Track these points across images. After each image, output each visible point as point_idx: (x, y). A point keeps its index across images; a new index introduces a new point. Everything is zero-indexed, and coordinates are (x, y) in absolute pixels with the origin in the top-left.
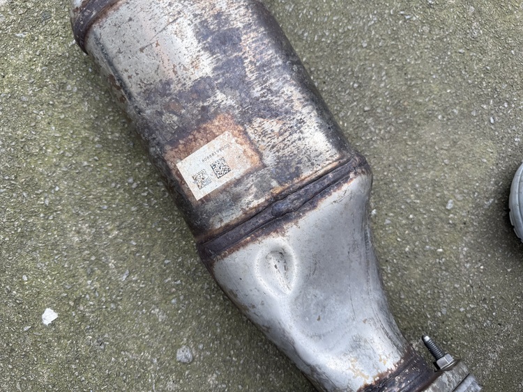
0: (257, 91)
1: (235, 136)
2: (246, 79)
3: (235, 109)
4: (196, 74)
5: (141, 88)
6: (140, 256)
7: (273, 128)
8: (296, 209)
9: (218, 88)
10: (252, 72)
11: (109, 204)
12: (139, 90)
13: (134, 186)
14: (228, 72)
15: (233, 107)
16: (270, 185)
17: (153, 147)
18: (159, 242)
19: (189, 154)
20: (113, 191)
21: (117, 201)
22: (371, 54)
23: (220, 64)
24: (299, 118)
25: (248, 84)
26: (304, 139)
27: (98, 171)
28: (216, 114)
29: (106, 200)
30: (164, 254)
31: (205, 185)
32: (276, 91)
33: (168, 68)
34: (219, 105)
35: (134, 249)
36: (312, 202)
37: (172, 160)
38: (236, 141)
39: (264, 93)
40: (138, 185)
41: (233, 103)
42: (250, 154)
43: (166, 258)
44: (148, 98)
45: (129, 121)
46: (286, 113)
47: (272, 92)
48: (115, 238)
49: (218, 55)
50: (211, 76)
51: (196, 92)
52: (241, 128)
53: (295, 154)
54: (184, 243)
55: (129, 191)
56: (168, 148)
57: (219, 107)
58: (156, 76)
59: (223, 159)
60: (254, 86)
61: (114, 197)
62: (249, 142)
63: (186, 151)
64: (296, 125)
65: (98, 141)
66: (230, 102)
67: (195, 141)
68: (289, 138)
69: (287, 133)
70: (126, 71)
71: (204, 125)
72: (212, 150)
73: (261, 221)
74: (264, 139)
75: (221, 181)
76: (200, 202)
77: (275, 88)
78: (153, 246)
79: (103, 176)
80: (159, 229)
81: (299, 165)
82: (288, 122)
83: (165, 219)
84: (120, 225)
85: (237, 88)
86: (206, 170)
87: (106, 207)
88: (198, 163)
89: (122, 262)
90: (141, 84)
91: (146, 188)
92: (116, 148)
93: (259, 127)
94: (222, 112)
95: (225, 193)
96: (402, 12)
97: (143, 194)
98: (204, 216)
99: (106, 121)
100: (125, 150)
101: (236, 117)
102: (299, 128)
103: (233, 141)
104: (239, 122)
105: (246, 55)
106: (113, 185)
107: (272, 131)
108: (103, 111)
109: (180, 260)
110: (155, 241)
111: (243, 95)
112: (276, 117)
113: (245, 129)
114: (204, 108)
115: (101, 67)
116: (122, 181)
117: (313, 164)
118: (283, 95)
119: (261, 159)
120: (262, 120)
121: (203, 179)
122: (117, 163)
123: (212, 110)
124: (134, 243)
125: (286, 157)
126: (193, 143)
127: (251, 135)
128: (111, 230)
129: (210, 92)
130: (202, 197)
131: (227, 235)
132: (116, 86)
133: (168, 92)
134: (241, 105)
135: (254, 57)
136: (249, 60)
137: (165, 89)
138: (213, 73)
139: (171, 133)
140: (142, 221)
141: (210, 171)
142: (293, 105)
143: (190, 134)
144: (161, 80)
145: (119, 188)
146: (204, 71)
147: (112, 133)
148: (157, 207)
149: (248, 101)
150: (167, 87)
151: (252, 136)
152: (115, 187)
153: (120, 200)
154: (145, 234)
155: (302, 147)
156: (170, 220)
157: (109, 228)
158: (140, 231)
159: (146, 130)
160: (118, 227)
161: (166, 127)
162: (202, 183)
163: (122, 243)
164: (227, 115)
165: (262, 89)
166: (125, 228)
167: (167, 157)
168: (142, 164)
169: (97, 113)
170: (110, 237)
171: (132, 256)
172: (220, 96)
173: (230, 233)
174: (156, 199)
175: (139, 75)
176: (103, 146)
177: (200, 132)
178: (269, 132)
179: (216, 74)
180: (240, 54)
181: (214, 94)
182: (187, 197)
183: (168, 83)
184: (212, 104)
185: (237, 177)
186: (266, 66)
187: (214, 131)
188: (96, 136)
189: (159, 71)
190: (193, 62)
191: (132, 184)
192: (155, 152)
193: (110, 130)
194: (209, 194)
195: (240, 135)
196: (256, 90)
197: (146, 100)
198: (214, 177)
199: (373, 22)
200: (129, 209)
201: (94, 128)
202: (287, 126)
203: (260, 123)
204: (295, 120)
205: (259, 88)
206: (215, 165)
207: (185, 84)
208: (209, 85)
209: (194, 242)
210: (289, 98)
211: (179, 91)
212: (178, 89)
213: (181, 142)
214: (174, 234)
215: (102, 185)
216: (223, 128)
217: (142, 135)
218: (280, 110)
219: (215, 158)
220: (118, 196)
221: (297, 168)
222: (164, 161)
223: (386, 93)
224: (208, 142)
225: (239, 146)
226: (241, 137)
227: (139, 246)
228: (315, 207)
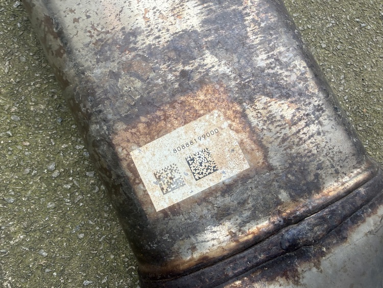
0: (262, 60)
1: (229, 118)
2: (248, 41)
3: (230, 79)
4: (177, 25)
5: (91, 36)
6: (51, 273)
7: (284, 113)
8: (318, 241)
9: (207, 48)
10: (255, 34)
11: (17, 196)
12: (88, 40)
13: (56, 174)
14: (222, 28)
15: (228, 76)
16: (277, 198)
17: (97, 123)
18: (79, 253)
19: (152, 139)
20: (26, 179)
21: (30, 192)
22: (329, 55)
23: (212, 16)
24: (316, 103)
25: (249, 48)
26: (324, 133)
27: (9, 150)
28: (202, 83)
29: (13, 190)
30: (84, 271)
31: (173, 189)
32: (286, 62)
33: (136, 12)
34: (208, 71)
35: (43, 262)
36: (340, 231)
37: (124, 145)
38: (230, 126)
39: (271, 63)
40: (60, 173)
41: (228, 71)
42: (248, 148)
43: (86, 278)
44: (100, 52)
45: (66, 83)
46: (300, 94)
47: (281, 64)
48: (19, 244)
49: (211, 4)
50: (199, 30)
51: (175, 49)
52: (239, 108)
53: (313, 155)
54: (112, 257)
55: (48, 180)
56: (120, 126)
57: (207, 74)
58: (116, 23)
59: (206, 150)
60: (258, 52)
61: (25, 188)
62: (248, 129)
63: (149, 134)
64: (314, 113)
65: (15, 112)
66: (224, 69)
67: (165, 120)
68: (305, 130)
69: (303, 123)
70: (72, 11)
71: (182, 98)
72: (191, 136)
73: (262, 257)
74: (270, 127)
75: (200, 186)
76: (161, 215)
77: (285, 60)
78: (70, 259)
79: (14, 158)
80: (81, 236)
81: (319, 172)
82: (303, 107)
83: (91, 222)
84: (28, 226)
85: (235, 51)
86: (179, 165)
87: (12, 200)
88: (166, 153)
89: (23, 280)
90: (93, 31)
91: (71, 179)
92: (38, 123)
93: (264, 108)
94: (211, 82)
95: (204, 204)
96: (357, 20)
97: (65, 186)
98: (166, 237)
99: (30, 89)
100: (50, 126)
101: (231, 90)
102: (317, 118)
103: (225, 125)
104: (236, 99)
105: (248, 11)
106: (28, 170)
107: (282, 117)
108: (29, 75)
109: (104, 281)
110: (73, 252)
111: (243, 62)
112: (288, 98)
113: (244, 110)
114: (184, 74)
115: (34, 5)
116: (40, 166)
117: (337, 172)
118: (295, 70)
119: (266, 157)
120: (269, 99)
121: (171, 178)
122: (37, 142)
123: (197, 77)
124: (45, 254)
125: (301, 157)
126: (162, 123)
127: (252, 119)
128: (15, 233)
129: (196, 52)
130: (166, 206)
131: (203, 274)
132: (53, 33)
133: (132, 45)
134: (240, 75)
135: (258, 14)
136: (251, 17)
137: (127, 41)
138: (203, 26)
139: (129, 105)
140: (59, 223)
141: (183, 168)
142: (308, 85)
143: (158, 108)
144: (123, 28)
145: (35, 175)
146: (188, 23)
147: (36, 104)
148: (81, 204)
149: (249, 70)
150: (132, 39)
151: (254, 122)
152: (29, 174)
153: (34, 192)
154: (62, 241)
155: (323, 144)
156: (97, 225)
157: (12, 229)
158: (55, 236)
159: (90, 98)
160: (25, 229)
161: (122, 96)
162: (169, 185)
163: (27, 252)
164: (218, 86)
165: (268, 58)
166: (35, 231)
167: (116, 140)
168: (69, 147)
169: (19, 77)
170: (12, 242)
171: (39, 272)
172: (209, 59)
173: (207, 269)
174: (82, 193)
175: (90, 19)
176: (22, 119)
177: (174, 107)
178: (278, 118)
179: (206, 28)
180: (241, 8)
181: (202, 55)
182: (141, 204)
183: (135, 33)
184: (197, 69)
185: (227, 182)
186: (273, 29)
187: (197, 108)
188: (13, 105)
189: (122, 15)
190: (175, 8)
191: (52, 171)
192: (98, 131)
193: (33, 100)
194: (178, 204)
195: (235, 117)
196: (260, 57)
197: (96, 54)
198: (189, 177)
199: (331, 24)
200: (44, 205)
201: (13, 95)
202: (302, 112)
203: (266, 103)
204: (311, 105)
205: (264, 56)
206: (193, 160)
207: (159, 37)
208: (195, 41)
209: (126, 257)
210: (302, 74)
211: (150, 45)
212: (148, 43)
213: (143, 119)
214: (100, 243)
215: (12, 170)
216: (211, 105)
217: (82, 105)
218: (292, 89)
219: (195, 149)
220: (32, 186)
221: (317, 176)
222: (111, 145)
223: (345, 98)
224: (186, 123)
225: (233, 133)
226: (237, 120)
227: (51, 258)
228: (344, 239)
